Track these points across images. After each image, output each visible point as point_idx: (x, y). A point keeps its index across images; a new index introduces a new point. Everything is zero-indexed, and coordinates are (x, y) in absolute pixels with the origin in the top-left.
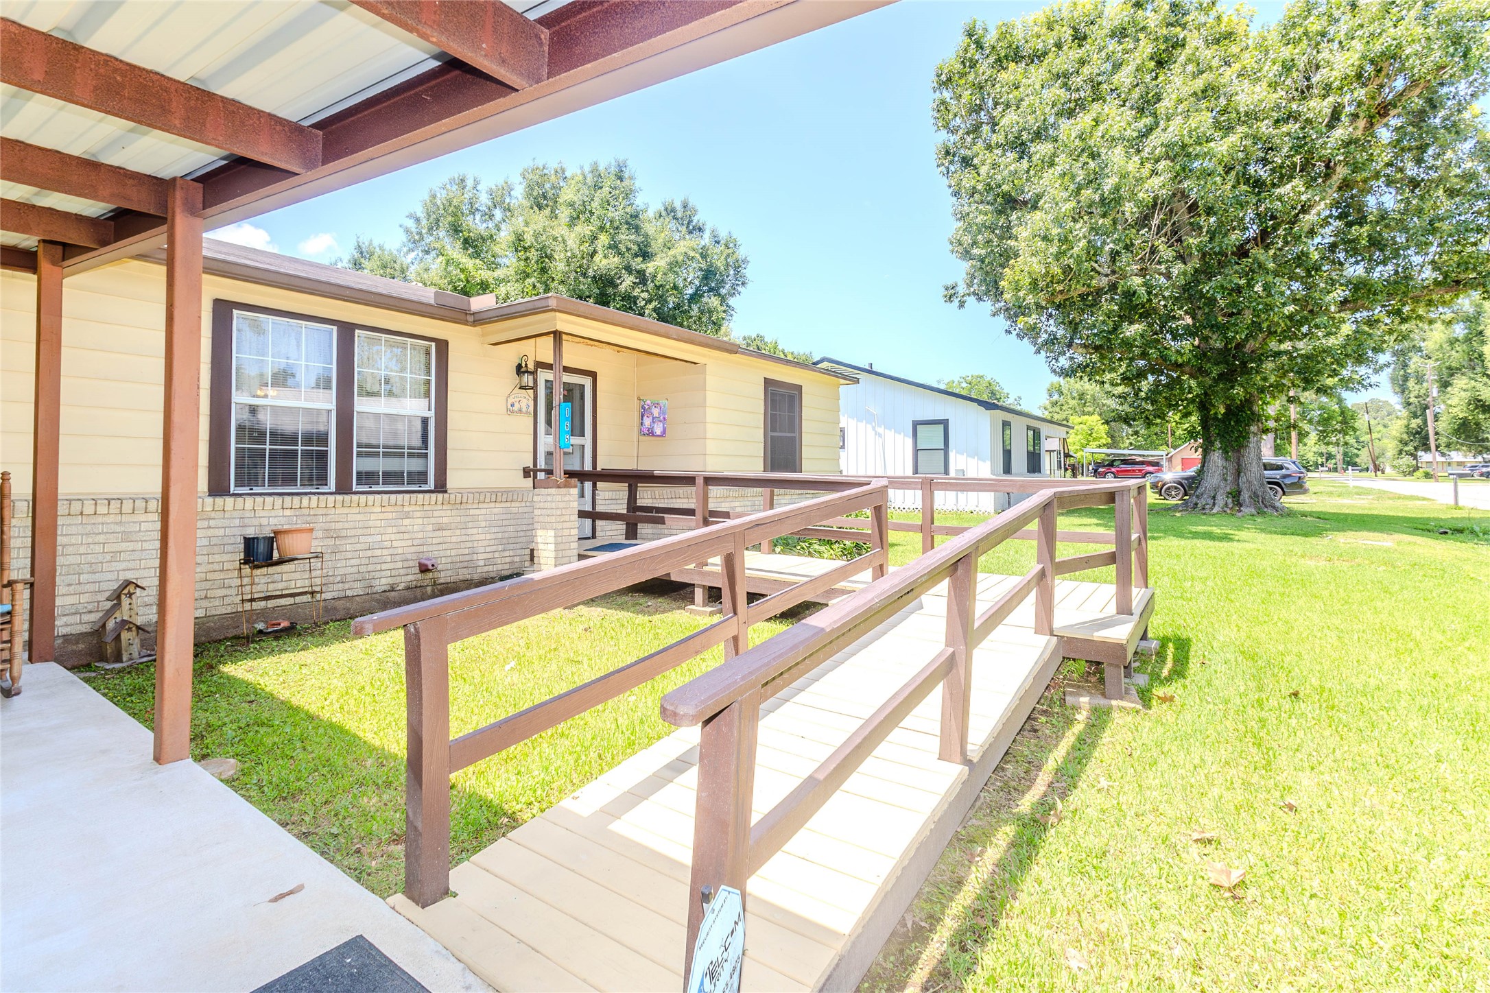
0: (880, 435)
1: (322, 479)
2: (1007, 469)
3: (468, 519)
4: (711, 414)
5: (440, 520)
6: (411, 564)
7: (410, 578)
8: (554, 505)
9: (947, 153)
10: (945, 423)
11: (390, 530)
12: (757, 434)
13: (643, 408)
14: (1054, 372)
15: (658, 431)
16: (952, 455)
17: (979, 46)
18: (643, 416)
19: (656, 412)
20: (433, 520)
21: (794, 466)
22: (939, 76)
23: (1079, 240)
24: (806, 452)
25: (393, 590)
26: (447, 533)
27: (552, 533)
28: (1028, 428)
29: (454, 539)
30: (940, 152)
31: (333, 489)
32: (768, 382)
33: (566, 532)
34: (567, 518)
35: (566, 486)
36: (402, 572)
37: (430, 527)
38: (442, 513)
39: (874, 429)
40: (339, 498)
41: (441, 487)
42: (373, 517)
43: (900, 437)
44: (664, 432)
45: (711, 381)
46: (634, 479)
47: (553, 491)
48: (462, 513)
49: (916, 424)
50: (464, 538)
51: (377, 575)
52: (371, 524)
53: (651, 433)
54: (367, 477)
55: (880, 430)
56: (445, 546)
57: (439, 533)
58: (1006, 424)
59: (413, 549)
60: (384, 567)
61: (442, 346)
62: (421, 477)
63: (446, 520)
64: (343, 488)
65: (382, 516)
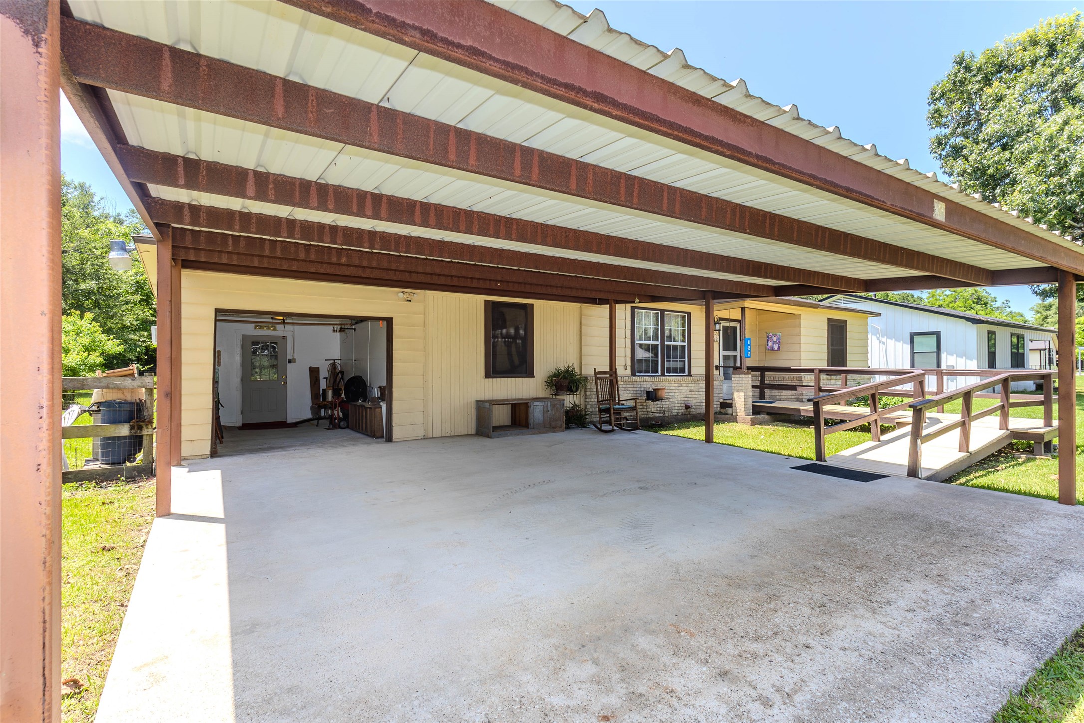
0: (883, 343)
1: (656, 372)
2: (992, 364)
3: (698, 388)
4: (803, 339)
5: (691, 388)
6: (683, 405)
7: (683, 411)
8: (743, 382)
9: (940, 144)
10: (938, 334)
11: (677, 391)
12: (824, 347)
13: (768, 337)
14: (1036, 293)
15: (776, 347)
16: (943, 356)
17: (968, 69)
18: (768, 341)
19: (774, 339)
20: (689, 388)
21: (843, 363)
22: (933, 94)
23: (1051, 210)
24: (850, 357)
25: (678, 415)
26: (693, 393)
27: (743, 394)
28: (1012, 335)
29: (695, 396)
30: (933, 143)
31: (660, 375)
32: (829, 319)
33: (748, 394)
34: (747, 388)
35: (748, 374)
36: (680, 408)
37: (688, 391)
38: (691, 385)
39: (878, 338)
40: (662, 378)
41: (690, 375)
42: (672, 385)
43: (900, 345)
44: (779, 348)
45: (803, 322)
46: (762, 370)
47: (743, 376)
48: (697, 385)
49: (912, 336)
50: (699, 396)
51: (673, 409)
52: (672, 388)
53: (772, 349)
54: (669, 370)
55: (884, 339)
56: (693, 399)
57: (690, 393)
58: (991, 333)
59: (683, 399)
60: (676, 405)
61: (689, 314)
62: (683, 370)
63: (693, 388)
64: (663, 375)
65: (675, 385)
